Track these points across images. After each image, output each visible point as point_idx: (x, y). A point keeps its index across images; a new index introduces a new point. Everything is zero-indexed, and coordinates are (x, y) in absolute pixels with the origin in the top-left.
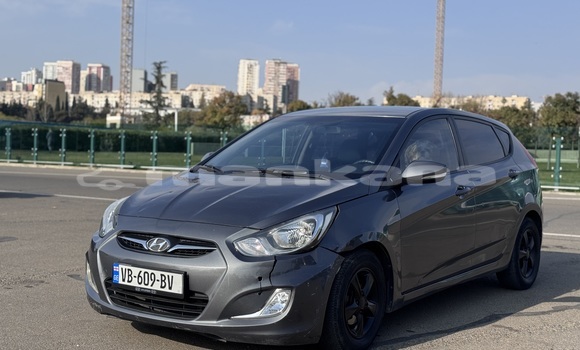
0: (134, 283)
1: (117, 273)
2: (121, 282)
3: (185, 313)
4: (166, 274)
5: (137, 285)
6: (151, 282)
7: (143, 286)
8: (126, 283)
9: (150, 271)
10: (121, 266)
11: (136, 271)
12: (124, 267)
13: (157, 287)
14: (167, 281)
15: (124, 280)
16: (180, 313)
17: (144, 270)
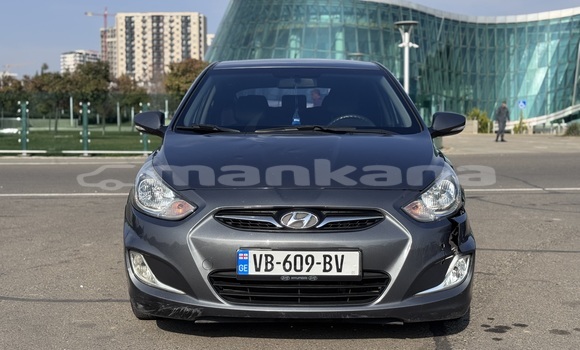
0: (278, 271)
1: (246, 262)
3: (351, 299)
4: (332, 254)
5: (282, 273)
6: (306, 267)
7: (293, 272)
8: (262, 272)
9: (304, 254)
10: (251, 253)
12: (258, 253)
13: (317, 271)
14: (333, 262)
15: (258, 270)
16: (345, 299)
17: (294, 253)
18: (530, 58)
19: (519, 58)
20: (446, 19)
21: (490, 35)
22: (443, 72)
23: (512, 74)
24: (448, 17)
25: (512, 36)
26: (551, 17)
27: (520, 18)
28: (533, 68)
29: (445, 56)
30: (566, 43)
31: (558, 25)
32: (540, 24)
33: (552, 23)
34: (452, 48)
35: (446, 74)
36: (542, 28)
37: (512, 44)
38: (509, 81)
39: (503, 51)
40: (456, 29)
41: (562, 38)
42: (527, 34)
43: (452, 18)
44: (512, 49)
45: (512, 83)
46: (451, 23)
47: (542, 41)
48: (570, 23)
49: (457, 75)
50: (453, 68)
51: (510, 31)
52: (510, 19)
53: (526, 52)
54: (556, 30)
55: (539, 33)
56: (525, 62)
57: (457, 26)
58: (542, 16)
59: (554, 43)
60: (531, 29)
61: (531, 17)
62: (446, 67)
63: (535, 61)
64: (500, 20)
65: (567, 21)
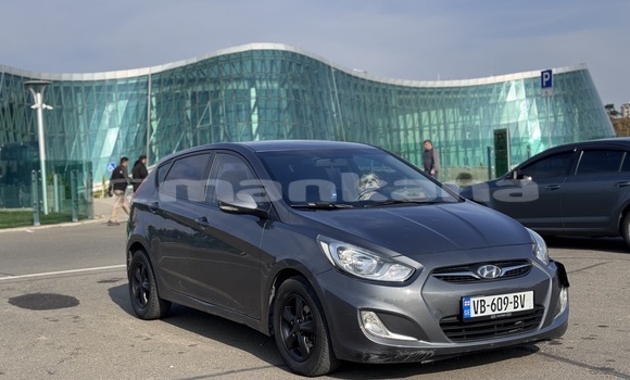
0: (488, 312)
1: (469, 307)
2: (473, 315)
4: (518, 294)
5: (491, 313)
6: (504, 306)
7: (497, 312)
8: (479, 314)
9: (503, 296)
10: (472, 300)
11: (489, 300)
12: (476, 299)
13: (511, 309)
14: (519, 301)
15: (476, 313)
17: (497, 297)
18: (100, 118)
19: (89, 119)
20: (6, 74)
21: (56, 93)
22: (7, 132)
23: (82, 135)
24: (9, 72)
25: (79, 95)
26: (118, 77)
27: (87, 77)
28: (104, 128)
29: (8, 114)
30: (134, 103)
31: (126, 85)
32: (107, 83)
33: (119, 83)
34: (15, 106)
35: (11, 134)
36: (110, 88)
37: (80, 103)
38: (80, 142)
39: (72, 111)
40: (19, 86)
41: (130, 98)
42: (95, 93)
43: (13, 73)
44: (80, 109)
45: (83, 144)
46: (12, 78)
47: (111, 101)
48: (137, 84)
49: (23, 136)
50: (18, 128)
51: (77, 89)
52: (76, 77)
53: (95, 112)
54: (123, 91)
55: (107, 93)
56: (96, 122)
57: (19, 82)
58: (109, 75)
59: (123, 104)
60: (99, 88)
61: (98, 76)
62: (10, 126)
63: (106, 122)
64: (65, 77)
65: (134, 81)
